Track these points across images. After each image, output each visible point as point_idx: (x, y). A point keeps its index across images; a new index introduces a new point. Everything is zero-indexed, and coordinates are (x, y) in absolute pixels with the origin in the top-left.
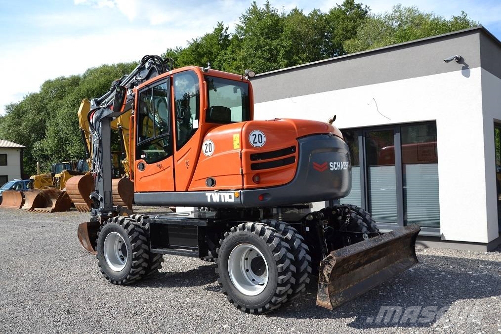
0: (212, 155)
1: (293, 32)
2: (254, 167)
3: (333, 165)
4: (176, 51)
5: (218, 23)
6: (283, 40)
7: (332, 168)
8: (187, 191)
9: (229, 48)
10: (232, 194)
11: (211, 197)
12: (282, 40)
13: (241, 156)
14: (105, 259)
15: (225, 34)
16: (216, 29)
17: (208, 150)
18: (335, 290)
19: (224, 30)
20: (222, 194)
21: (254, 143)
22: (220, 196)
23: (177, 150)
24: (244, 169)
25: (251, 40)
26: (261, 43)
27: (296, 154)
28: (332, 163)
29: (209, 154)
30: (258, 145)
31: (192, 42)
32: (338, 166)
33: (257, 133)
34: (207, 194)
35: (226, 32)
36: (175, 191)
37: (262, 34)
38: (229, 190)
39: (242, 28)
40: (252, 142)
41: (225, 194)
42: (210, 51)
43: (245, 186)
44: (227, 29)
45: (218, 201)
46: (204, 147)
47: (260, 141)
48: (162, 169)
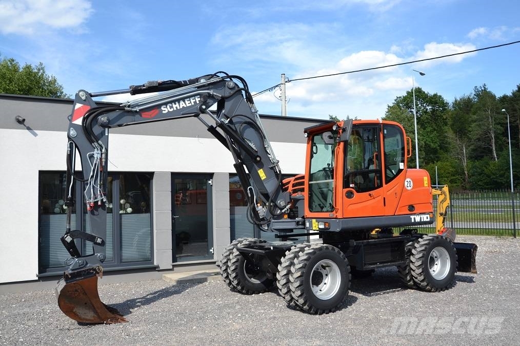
0: (412, 189)
8: (394, 215)
10: (428, 216)
11: (414, 218)
17: (408, 186)
20: (422, 216)
22: (421, 218)
23: (386, 183)
29: (409, 188)
34: (411, 217)
36: (385, 216)
38: (426, 213)
41: (424, 216)
45: (419, 221)
48: (372, 198)
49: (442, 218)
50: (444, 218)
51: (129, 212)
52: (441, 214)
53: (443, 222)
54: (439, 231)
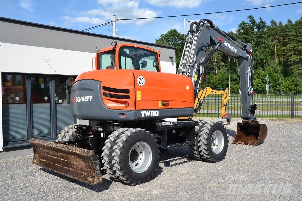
49: (225, 107)
50: (226, 108)
51: (60, 103)
52: (225, 105)
53: (225, 110)
54: (223, 115)
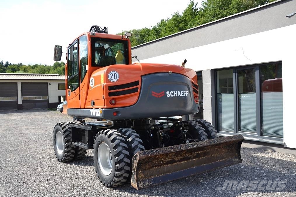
0: (94, 86)
1: (238, 4)
2: (110, 94)
3: (170, 93)
4: (167, 21)
5: (191, 1)
6: (232, 9)
7: (168, 95)
8: (84, 108)
9: (197, 17)
10: (100, 111)
11: (92, 112)
12: (230, 10)
13: (103, 87)
14: (56, 146)
15: (195, 8)
16: (189, 5)
17: (92, 84)
18: (145, 177)
19: (195, 5)
20: (96, 111)
21: (111, 79)
23: (81, 83)
24: (105, 95)
25: (210, 11)
26: (217, 12)
27: (139, 86)
28: (169, 92)
29: (92, 86)
30: (114, 80)
31: (174, 14)
32: (175, 94)
33: (113, 73)
35: (195, 6)
36: (80, 108)
37: (217, 6)
38: (98, 109)
39: (206, 4)
40: (110, 79)
42: (185, 19)
43: (105, 106)
44: (196, 5)
45: (94, 115)
46: (90, 81)
47: (115, 78)
48: (76, 95)
